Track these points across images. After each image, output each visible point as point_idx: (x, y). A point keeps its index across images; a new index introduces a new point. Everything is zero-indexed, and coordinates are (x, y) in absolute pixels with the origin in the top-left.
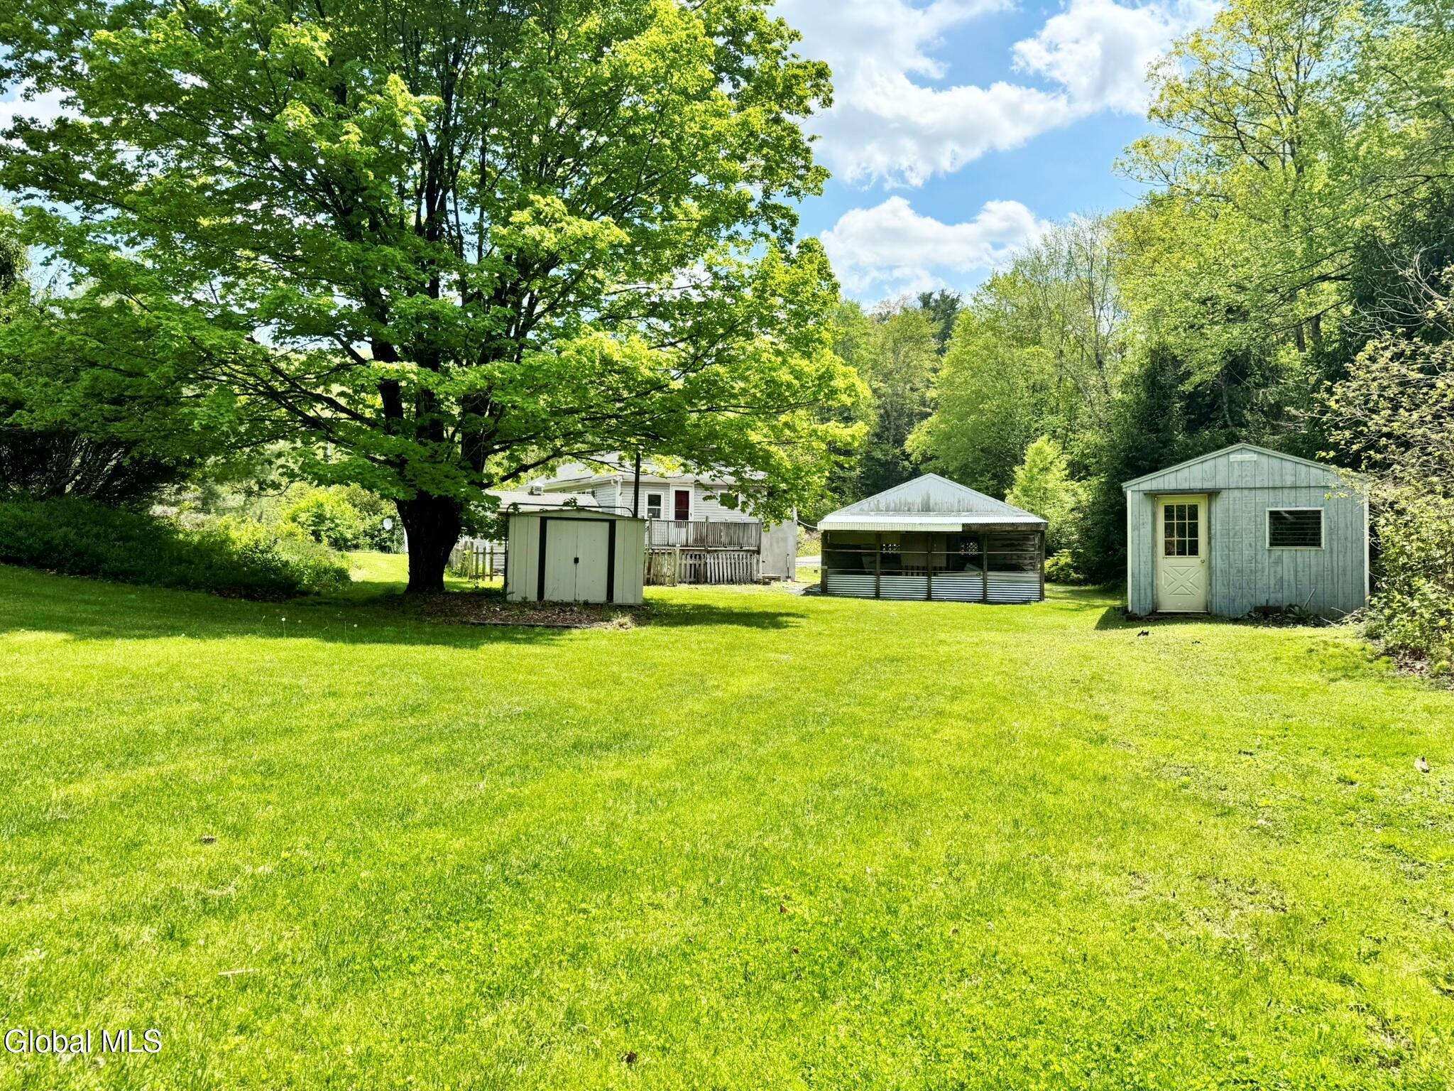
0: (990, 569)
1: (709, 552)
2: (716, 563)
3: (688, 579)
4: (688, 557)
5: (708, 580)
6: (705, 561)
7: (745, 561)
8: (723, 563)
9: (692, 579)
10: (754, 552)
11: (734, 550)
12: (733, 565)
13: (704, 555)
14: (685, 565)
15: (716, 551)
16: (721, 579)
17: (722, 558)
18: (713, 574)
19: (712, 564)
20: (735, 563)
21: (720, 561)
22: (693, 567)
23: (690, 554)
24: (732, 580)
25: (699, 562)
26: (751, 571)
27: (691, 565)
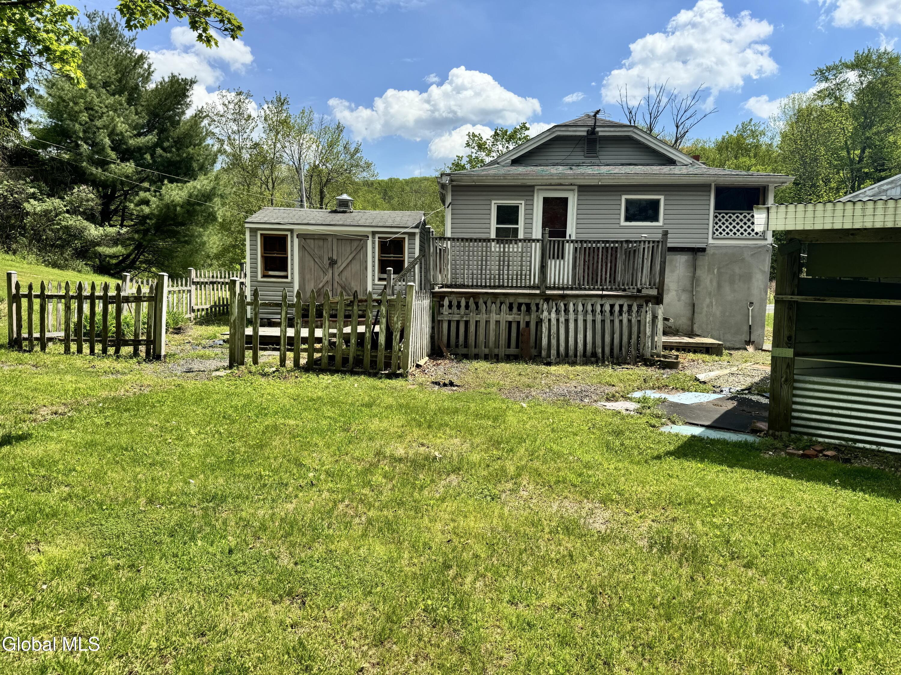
1: (548, 299)
2: (562, 319)
3: (502, 351)
4: (504, 308)
5: (544, 353)
6: (538, 317)
7: (625, 317)
8: (576, 321)
9: (513, 350)
10: (648, 299)
11: (602, 296)
12: (598, 326)
13: (537, 305)
14: (498, 322)
15: (563, 297)
16: (571, 352)
17: (576, 311)
18: (554, 342)
19: (554, 322)
20: (603, 321)
21: (572, 316)
22: (514, 327)
23: (507, 302)
24: (594, 354)
25: (527, 319)
26: (638, 337)
27: (510, 323)
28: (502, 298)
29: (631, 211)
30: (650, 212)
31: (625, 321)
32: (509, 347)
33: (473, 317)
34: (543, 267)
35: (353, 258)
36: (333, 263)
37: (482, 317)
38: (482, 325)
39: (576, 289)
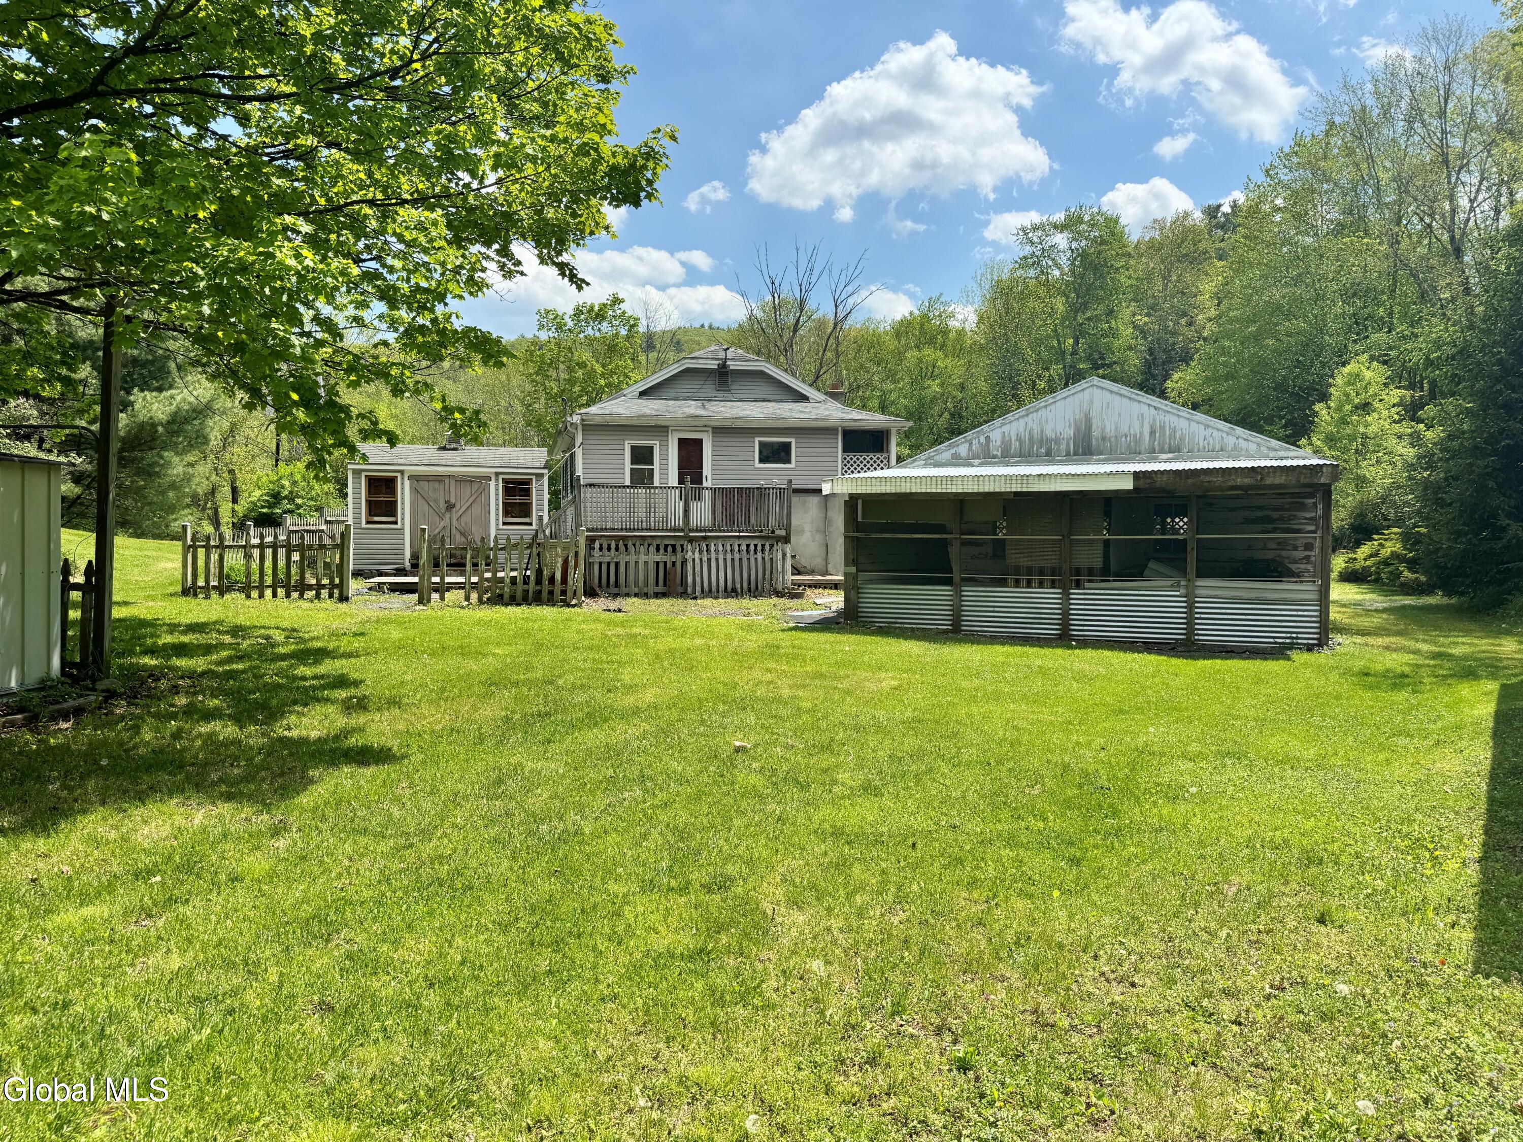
0: (1201, 575)
1: (691, 540)
2: (705, 559)
3: (651, 589)
4: (652, 549)
5: (689, 590)
6: (683, 557)
7: (759, 555)
8: (717, 559)
9: (661, 589)
10: (778, 539)
11: (739, 537)
12: (737, 563)
13: (682, 546)
14: (646, 563)
15: (705, 538)
16: (714, 588)
17: (716, 551)
18: (698, 579)
19: (697, 561)
20: (741, 560)
21: (713, 556)
22: (661, 566)
23: (655, 544)
24: (734, 590)
25: (673, 559)
26: (772, 572)
27: (658, 563)
28: (650, 541)
29: (765, 453)
30: (783, 454)
31: (760, 559)
32: (657, 585)
33: (623, 559)
34: (686, 511)
35: (474, 501)
36: (450, 507)
37: (632, 559)
38: (632, 565)
39: (716, 531)
